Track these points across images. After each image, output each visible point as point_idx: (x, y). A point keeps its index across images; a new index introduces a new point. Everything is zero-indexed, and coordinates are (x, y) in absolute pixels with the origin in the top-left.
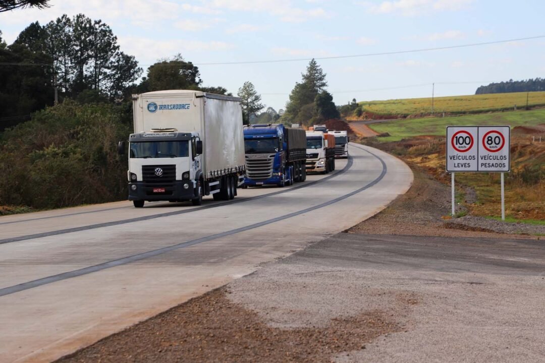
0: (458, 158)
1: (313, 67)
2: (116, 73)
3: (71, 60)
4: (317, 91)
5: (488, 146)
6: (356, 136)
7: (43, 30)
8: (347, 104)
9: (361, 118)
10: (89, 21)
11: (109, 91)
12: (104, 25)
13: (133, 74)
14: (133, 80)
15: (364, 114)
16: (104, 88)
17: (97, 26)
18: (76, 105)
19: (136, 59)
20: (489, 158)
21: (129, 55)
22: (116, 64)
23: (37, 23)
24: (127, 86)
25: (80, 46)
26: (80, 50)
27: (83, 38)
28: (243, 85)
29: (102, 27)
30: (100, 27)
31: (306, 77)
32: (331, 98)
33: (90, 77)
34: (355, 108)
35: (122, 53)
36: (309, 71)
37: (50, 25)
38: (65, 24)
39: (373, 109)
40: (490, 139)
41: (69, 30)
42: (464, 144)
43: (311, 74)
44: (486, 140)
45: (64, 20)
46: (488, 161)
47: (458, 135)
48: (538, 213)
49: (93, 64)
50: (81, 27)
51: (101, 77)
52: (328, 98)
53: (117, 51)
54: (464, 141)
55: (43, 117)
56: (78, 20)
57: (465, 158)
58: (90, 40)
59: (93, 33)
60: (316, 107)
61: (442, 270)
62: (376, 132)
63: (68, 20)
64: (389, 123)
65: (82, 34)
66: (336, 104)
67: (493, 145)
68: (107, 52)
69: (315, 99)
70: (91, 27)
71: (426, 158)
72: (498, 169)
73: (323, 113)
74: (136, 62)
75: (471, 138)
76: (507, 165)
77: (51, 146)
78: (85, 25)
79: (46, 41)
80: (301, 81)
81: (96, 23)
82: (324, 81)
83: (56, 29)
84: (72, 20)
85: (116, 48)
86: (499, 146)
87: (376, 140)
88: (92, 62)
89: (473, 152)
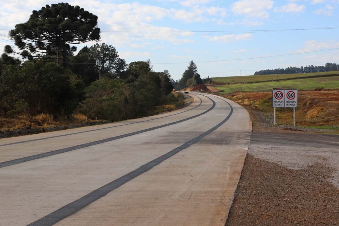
0: (277, 102)
1: (192, 63)
2: (117, 66)
3: (100, 61)
4: (193, 73)
5: (289, 97)
6: (210, 91)
7: (89, 49)
8: (205, 78)
9: (211, 84)
10: (107, 46)
11: (115, 73)
12: (113, 47)
13: (124, 66)
14: (124, 69)
15: (212, 83)
16: (112, 72)
17: (110, 48)
18: (109, 79)
19: (125, 61)
20: (289, 102)
21: (122, 59)
22: (117, 63)
23: (86, 46)
24: (122, 71)
25: (103, 55)
26: (103, 57)
27: (104, 52)
28: (164, 71)
29: (112, 48)
30: (111, 48)
31: (189, 68)
32: (200, 76)
33: (107, 68)
34: (209, 80)
35: (119, 58)
36: (190, 65)
37: (92, 47)
38: (97, 47)
39: (216, 81)
40: (289, 94)
41: (99, 49)
42: (279, 96)
43: (191, 67)
44: (288, 95)
45: (97, 45)
46: (289, 103)
47: (277, 93)
48: (304, 123)
49: (108, 63)
50: (104, 48)
51: (111, 68)
52: (198, 76)
53: (118, 57)
54: (279, 95)
55: (96, 84)
56: (102, 45)
57: (280, 102)
58: (107, 53)
59: (108, 50)
60: (193, 80)
61: (314, 147)
62: (218, 90)
63: (99, 45)
64: (223, 86)
65: (104, 51)
66: (202, 79)
67: (291, 97)
68: (114, 58)
69: (193, 77)
70: (107, 48)
71: (243, 101)
72: (292, 106)
73: (196, 82)
74: (125, 62)
75: (282, 94)
76: (296, 105)
77: (105, 96)
78: (105, 47)
79: (90, 54)
80: (187, 69)
81: (109, 46)
82: (196, 69)
83: (94, 49)
84: (100, 45)
85: (117, 56)
86: (293, 97)
87: (219, 93)
88: (108, 62)
89: (283, 99)
